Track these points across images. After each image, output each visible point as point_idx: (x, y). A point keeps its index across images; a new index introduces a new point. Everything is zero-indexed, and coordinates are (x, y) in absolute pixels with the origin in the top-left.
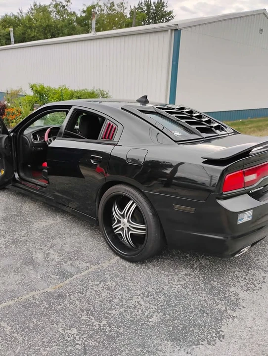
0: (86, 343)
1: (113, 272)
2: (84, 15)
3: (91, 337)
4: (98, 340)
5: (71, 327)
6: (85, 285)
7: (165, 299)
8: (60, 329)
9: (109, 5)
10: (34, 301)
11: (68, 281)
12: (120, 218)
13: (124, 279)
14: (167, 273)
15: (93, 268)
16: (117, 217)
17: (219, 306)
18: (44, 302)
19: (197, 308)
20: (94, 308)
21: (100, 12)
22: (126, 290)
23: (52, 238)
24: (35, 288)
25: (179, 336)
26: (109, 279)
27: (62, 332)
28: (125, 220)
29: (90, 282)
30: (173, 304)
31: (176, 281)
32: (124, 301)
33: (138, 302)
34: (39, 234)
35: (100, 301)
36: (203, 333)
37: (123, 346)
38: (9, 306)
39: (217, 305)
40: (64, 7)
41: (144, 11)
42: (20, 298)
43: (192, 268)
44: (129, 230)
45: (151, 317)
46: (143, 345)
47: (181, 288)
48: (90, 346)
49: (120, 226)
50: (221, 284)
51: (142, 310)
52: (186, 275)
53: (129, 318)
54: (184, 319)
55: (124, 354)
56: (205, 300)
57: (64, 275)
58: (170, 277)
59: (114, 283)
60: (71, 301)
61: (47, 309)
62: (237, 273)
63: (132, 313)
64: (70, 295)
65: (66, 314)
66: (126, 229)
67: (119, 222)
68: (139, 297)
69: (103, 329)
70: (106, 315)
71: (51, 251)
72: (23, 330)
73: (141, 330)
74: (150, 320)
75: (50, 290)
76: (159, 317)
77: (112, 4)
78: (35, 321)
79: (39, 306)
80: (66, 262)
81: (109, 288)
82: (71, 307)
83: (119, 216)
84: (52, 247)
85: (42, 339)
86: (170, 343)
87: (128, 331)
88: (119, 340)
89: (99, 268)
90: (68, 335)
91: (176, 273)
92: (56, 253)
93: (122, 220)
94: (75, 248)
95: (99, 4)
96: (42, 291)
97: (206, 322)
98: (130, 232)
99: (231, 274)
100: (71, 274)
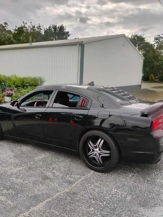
0: (102, 213)
1: (95, 178)
2: (16, 32)
3: (102, 210)
4: (107, 211)
5: (90, 207)
6: (84, 187)
7: (129, 188)
8: (85, 209)
9: (31, 27)
10: (62, 197)
11: (74, 185)
12: (94, 149)
13: (102, 181)
14: (122, 176)
15: (83, 178)
16: (92, 148)
17: (156, 189)
18: (67, 197)
19: (146, 191)
20: (96, 197)
21: (26, 31)
22: (107, 187)
23: (50, 164)
24: (58, 191)
25: (145, 204)
26: (95, 182)
27: (87, 210)
28: (98, 149)
29: (86, 185)
30: (134, 191)
31: (129, 179)
32: (109, 192)
33: (116, 192)
34: (42, 163)
35: (96, 193)
36: (155, 201)
37: (121, 212)
38: (50, 201)
39: (155, 188)
40: (4, 27)
41: (53, 31)
42: (53, 197)
43: (133, 172)
44: (100, 154)
45: (127, 198)
46: (130, 211)
47: (133, 183)
48: (105, 215)
49: (94, 153)
50: (151, 179)
51: (120, 195)
52: (132, 176)
53: (116, 199)
54: (143, 196)
55: (123, 215)
56: (148, 187)
57: (70, 183)
58: (125, 178)
59: (98, 184)
60: (82, 195)
61: (71, 200)
62: (155, 173)
63: (116, 197)
64: (79, 192)
65: (83, 201)
66: (98, 154)
67: (93, 151)
68: (115, 189)
69: (106, 206)
70: (104, 199)
71: (54, 171)
72: (65, 212)
73: (125, 204)
74: (127, 199)
75: (66, 190)
76: (130, 197)
77: (34, 27)
78: (69, 206)
79: (66, 199)
80: (66, 176)
81: (97, 186)
82: (83, 198)
83: (93, 148)
84: (54, 169)
85: (78, 215)
86: (142, 208)
87: (119, 205)
88: (117, 210)
89: (86, 177)
90: (91, 211)
91: (127, 176)
92: (58, 172)
93: (95, 149)
94: (67, 168)
95: (26, 26)
96: (63, 192)
97: (153, 197)
98: (101, 156)
99: (153, 173)
100: (73, 182)
